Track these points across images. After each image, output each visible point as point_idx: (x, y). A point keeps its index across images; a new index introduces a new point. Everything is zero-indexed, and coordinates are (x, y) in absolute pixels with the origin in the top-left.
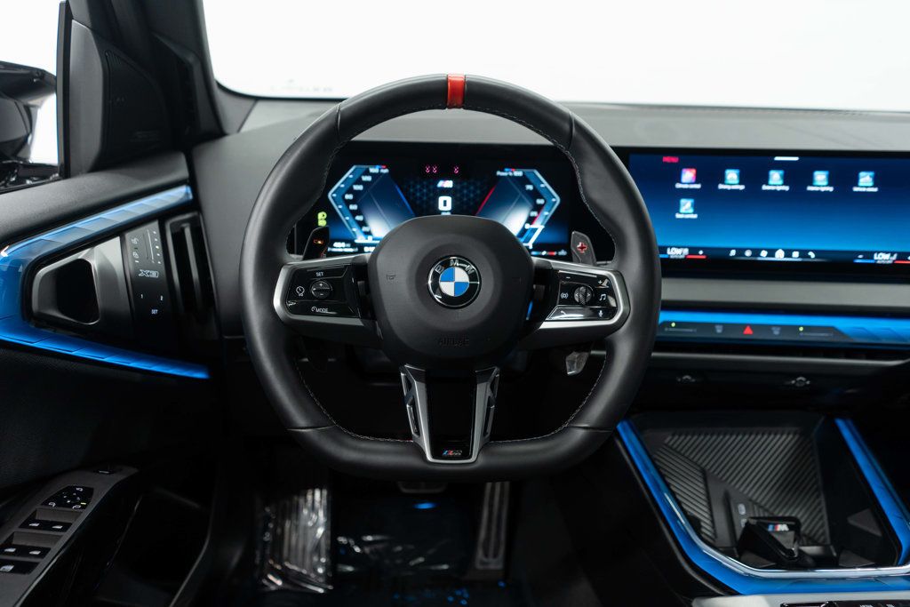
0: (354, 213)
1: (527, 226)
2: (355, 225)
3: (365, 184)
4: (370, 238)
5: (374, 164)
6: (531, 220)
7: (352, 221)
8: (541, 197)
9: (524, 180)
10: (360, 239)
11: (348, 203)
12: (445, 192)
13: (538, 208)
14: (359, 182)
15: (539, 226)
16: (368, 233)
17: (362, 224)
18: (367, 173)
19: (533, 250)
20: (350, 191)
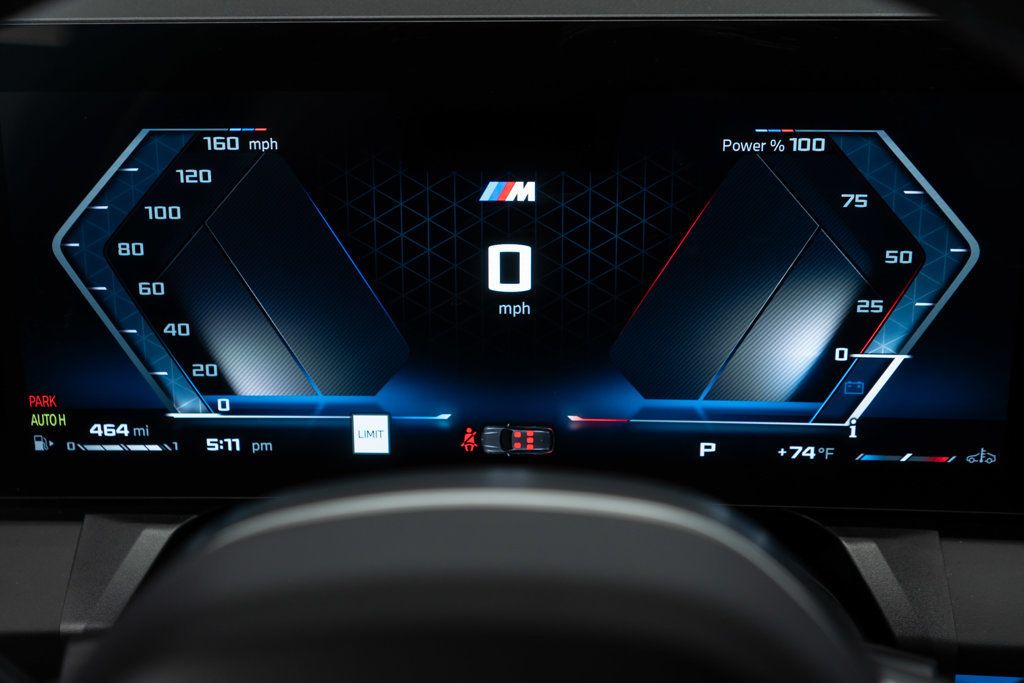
0: (156, 313)
1: (841, 354)
2: (162, 355)
3: (188, 196)
4: (224, 402)
5: (221, 121)
6: (854, 331)
7: (148, 340)
8: (903, 241)
9: (835, 171)
10: (188, 408)
11: (130, 272)
12: (510, 222)
13: (889, 285)
14: (166, 190)
15: (889, 351)
16: (219, 385)
17: (193, 351)
18: (197, 155)
19: (861, 444)
20: (135, 226)
